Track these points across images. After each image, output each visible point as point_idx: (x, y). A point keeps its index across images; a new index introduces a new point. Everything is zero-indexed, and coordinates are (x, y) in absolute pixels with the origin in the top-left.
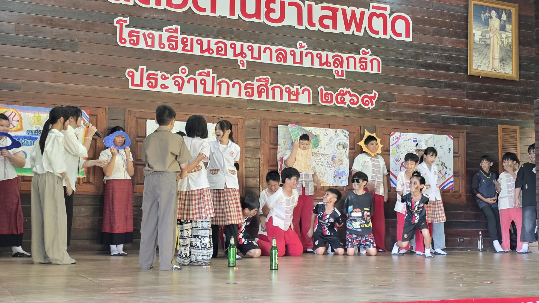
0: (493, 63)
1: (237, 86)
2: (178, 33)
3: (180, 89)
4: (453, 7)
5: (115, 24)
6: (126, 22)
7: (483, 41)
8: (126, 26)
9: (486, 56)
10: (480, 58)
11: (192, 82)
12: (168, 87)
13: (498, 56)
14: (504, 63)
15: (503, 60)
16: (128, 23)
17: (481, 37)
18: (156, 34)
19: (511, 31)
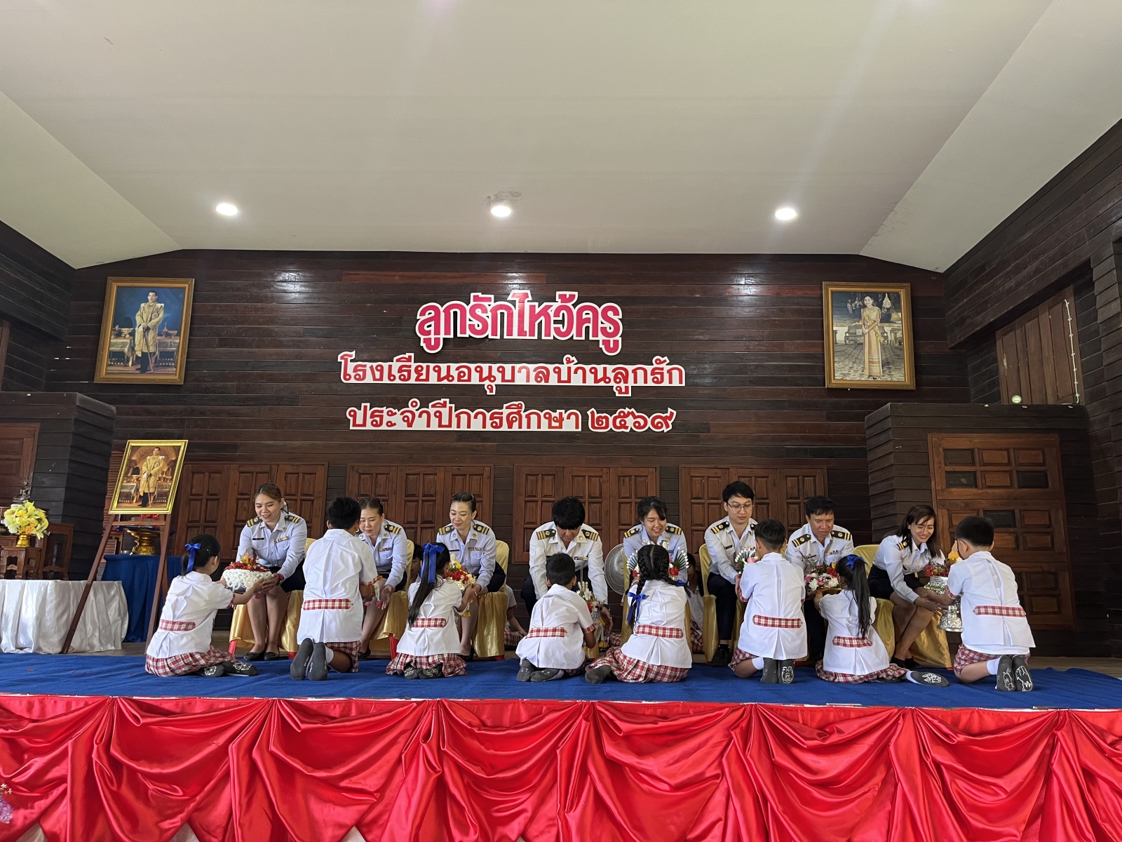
0: (870, 369)
1: (480, 416)
2: (411, 361)
3: (410, 425)
4: (799, 300)
5: (339, 360)
6: (351, 356)
7: (852, 340)
8: (351, 361)
9: (858, 360)
10: (847, 363)
11: (425, 415)
12: (394, 424)
13: (879, 359)
14: (891, 366)
15: (888, 363)
16: (354, 357)
17: (847, 335)
18: (386, 365)
19: (900, 322)
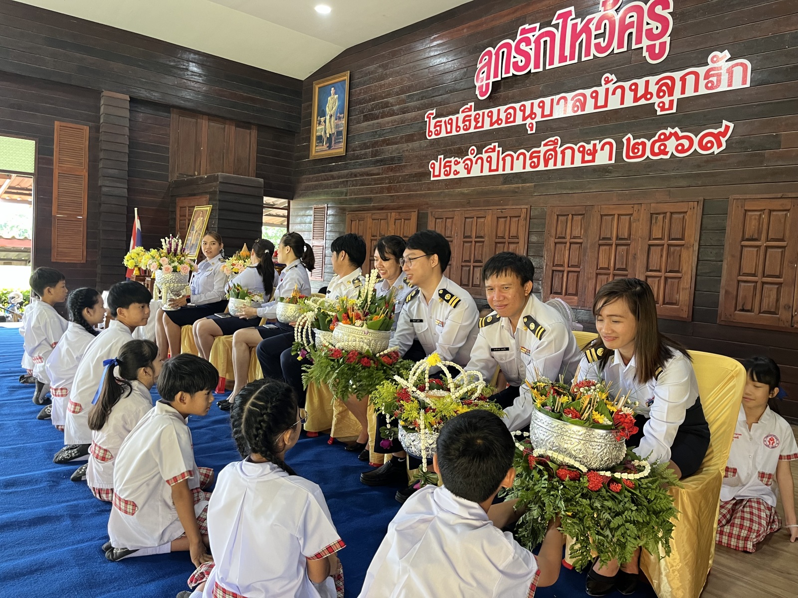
1: (521, 157)
2: (471, 111)
3: (469, 172)
5: (426, 119)
6: (432, 114)
8: (434, 118)
11: (480, 161)
12: (459, 172)
16: (435, 115)
18: (454, 117)
